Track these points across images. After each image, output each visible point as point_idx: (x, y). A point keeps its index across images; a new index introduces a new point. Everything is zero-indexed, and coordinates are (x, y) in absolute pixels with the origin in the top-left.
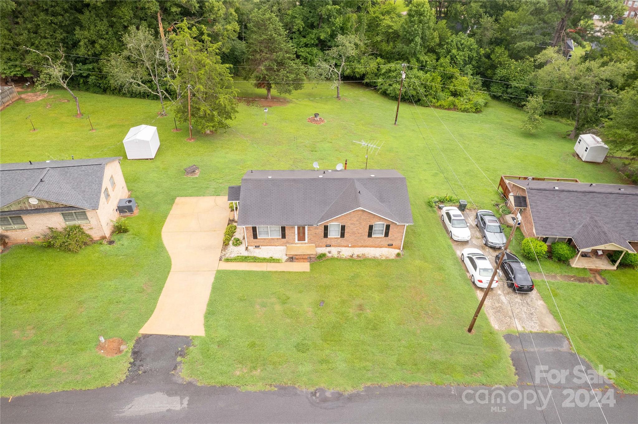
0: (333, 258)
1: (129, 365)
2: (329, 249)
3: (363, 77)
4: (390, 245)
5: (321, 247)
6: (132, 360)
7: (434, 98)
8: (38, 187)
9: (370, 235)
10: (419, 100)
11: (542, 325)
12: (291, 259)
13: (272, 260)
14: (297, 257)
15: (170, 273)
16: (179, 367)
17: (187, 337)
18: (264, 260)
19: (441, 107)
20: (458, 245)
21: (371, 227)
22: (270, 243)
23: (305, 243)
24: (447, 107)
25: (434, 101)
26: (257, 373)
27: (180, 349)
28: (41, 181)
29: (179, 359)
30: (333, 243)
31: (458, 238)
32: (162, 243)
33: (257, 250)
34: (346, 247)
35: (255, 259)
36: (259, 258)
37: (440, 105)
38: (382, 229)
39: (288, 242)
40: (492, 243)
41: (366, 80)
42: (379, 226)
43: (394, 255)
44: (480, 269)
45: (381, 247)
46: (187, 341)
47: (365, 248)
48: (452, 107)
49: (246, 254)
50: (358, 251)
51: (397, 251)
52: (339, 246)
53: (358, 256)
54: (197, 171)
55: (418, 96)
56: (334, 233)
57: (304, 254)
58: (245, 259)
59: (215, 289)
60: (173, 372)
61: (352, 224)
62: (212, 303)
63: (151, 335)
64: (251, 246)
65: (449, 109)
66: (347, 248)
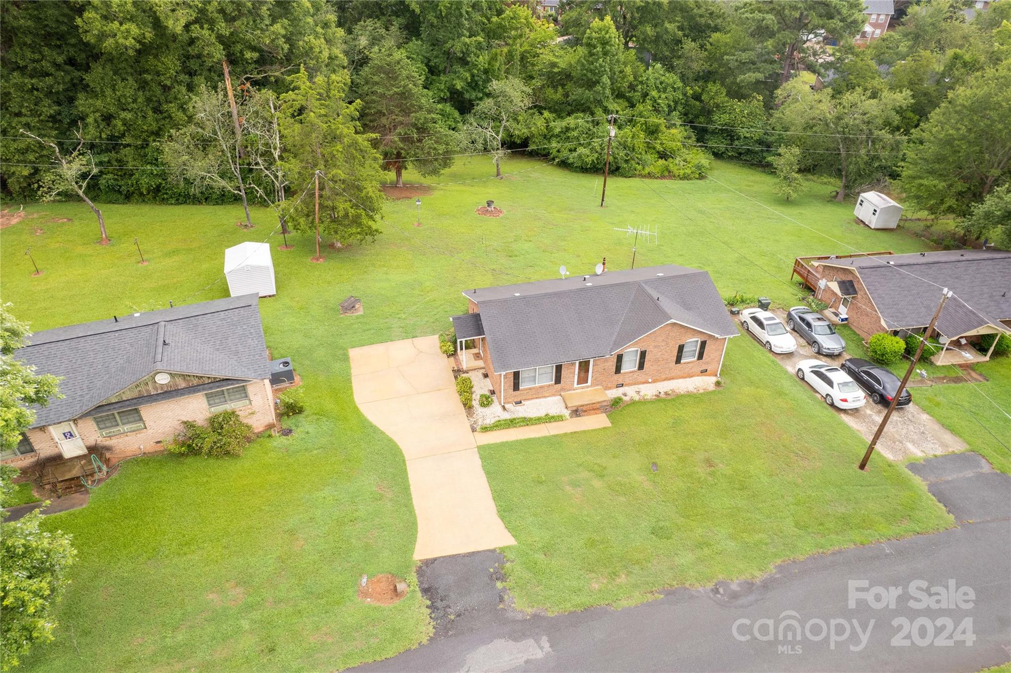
0: (633, 403)
1: (429, 611)
2: (621, 391)
3: (525, 143)
4: (704, 372)
5: (610, 388)
6: (429, 603)
7: (639, 164)
8: (165, 354)
9: (678, 360)
10: (618, 168)
11: (944, 445)
12: (576, 412)
13: (549, 419)
14: (584, 408)
15: (407, 463)
16: (506, 597)
17: (493, 551)
18: (539, 421)
19: (650, 176)
20: (783, 358)
21: (681, 348)
22: (538, 393)
23: (588, 387)
24: (659, 175)
25: (639, 167)
26: (622, 579)
27: (492, 570)
28: (165, 343)
29: (499, 585)
30: (627, 381)
31: (782, 350)
32: (366, 420)
33: (519, 408)
34: (644, 383)
35: (527, 422)
36: (531, 419)
37: (649, 173)
38: (694, 349)
39: (563, 389)
40: (828, 349)
41: (532, 147)
42: (692, 343)
43: (713, 385)
44: (838, 384)
45: (692, 377)
46: (496, 556)
47: (670, 382)
48: (666, 174)
49: (506, 416)
50: (664, 387)
51: (714, 379)
52: (635, 384)
53: (666, 393)
54: (357, 306)
55: (616, 163)
56: (630, 365)
57: (593, 402)
58: (512, 423)
59: (491, 475)
60: (501, 606)
61: (655, 347)
62: (498, 496)
63: (435, 559)
64: (509, 403)
65: (663, 177)
66: (645, 385)
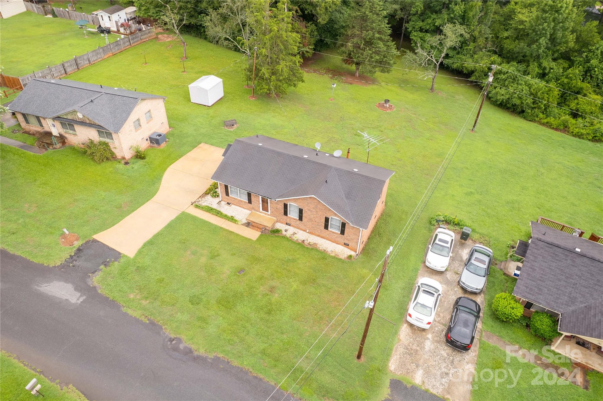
0: (284, 237)
1: (69, 257)
4: (346, 245)
6: (73, 254)
8: (87, 105)
9: (326, 227)
12: (248, 224)
13: (232, 219)
15: (150, 201)
16: (97, 273)
17: (120, 253)
18: (226, 217)
20: (427, 271)
21: (327, 220)
22: (239, 204)
23: (268, 215)
26: (144, 302)
27: (108, 260)
28: (92, 101)
29: (102, 267)
30: (292, 223)
32: (162, 176)
33: (227, 207)
34: (304, 231)
35: (218, 213)
36: (222, 214)
38: (339, 225)
39: (253, 208)
43: (346, 256)
44: (417, 302)
45: (337, 244)
46: (117, 255)
47: (321, 239)
48: (562, 127)
49: (215, 206)
50: (312, 239)
51: (353, 253)
52: (298, 228)
53: (309, 244)
54: (235, 126)
56: (293, 214)
57: (261, 223)
59: (170, 226)
60: (90, 275)
61: (309, 210)
62: (157, 236)
63: (99, 242)
64: (224, 201)
